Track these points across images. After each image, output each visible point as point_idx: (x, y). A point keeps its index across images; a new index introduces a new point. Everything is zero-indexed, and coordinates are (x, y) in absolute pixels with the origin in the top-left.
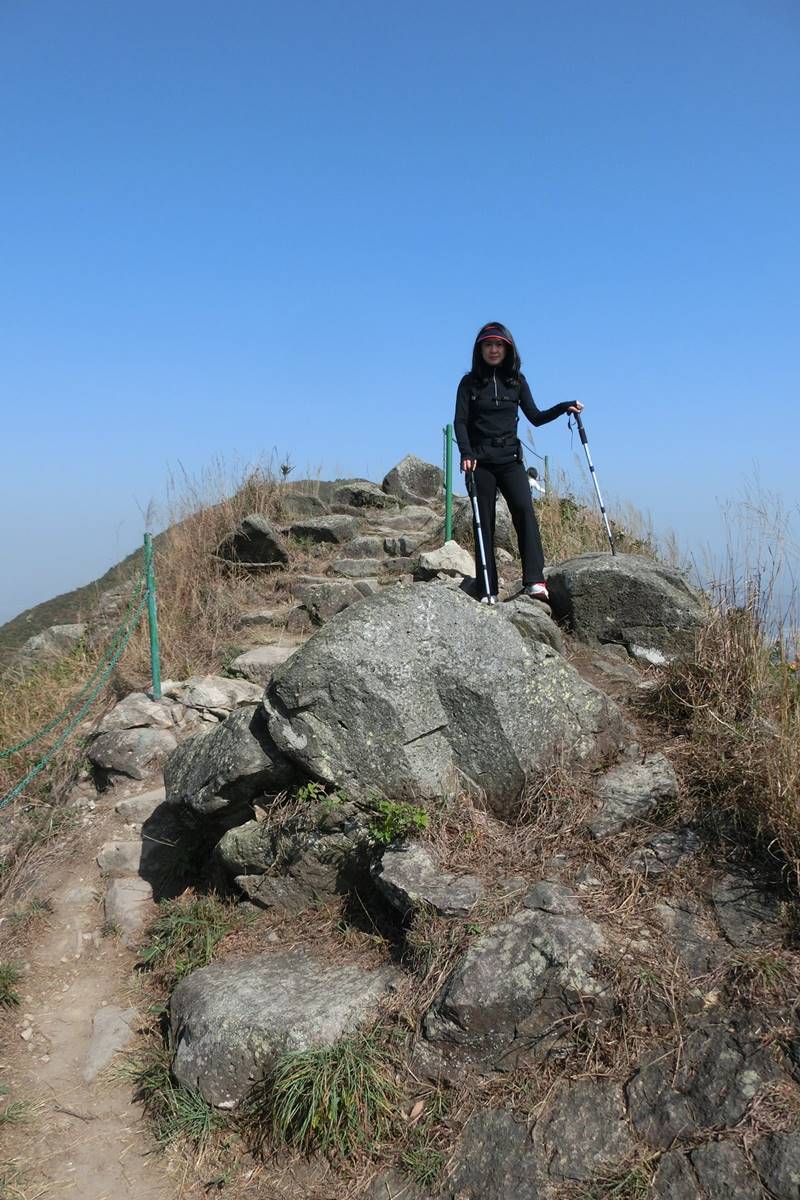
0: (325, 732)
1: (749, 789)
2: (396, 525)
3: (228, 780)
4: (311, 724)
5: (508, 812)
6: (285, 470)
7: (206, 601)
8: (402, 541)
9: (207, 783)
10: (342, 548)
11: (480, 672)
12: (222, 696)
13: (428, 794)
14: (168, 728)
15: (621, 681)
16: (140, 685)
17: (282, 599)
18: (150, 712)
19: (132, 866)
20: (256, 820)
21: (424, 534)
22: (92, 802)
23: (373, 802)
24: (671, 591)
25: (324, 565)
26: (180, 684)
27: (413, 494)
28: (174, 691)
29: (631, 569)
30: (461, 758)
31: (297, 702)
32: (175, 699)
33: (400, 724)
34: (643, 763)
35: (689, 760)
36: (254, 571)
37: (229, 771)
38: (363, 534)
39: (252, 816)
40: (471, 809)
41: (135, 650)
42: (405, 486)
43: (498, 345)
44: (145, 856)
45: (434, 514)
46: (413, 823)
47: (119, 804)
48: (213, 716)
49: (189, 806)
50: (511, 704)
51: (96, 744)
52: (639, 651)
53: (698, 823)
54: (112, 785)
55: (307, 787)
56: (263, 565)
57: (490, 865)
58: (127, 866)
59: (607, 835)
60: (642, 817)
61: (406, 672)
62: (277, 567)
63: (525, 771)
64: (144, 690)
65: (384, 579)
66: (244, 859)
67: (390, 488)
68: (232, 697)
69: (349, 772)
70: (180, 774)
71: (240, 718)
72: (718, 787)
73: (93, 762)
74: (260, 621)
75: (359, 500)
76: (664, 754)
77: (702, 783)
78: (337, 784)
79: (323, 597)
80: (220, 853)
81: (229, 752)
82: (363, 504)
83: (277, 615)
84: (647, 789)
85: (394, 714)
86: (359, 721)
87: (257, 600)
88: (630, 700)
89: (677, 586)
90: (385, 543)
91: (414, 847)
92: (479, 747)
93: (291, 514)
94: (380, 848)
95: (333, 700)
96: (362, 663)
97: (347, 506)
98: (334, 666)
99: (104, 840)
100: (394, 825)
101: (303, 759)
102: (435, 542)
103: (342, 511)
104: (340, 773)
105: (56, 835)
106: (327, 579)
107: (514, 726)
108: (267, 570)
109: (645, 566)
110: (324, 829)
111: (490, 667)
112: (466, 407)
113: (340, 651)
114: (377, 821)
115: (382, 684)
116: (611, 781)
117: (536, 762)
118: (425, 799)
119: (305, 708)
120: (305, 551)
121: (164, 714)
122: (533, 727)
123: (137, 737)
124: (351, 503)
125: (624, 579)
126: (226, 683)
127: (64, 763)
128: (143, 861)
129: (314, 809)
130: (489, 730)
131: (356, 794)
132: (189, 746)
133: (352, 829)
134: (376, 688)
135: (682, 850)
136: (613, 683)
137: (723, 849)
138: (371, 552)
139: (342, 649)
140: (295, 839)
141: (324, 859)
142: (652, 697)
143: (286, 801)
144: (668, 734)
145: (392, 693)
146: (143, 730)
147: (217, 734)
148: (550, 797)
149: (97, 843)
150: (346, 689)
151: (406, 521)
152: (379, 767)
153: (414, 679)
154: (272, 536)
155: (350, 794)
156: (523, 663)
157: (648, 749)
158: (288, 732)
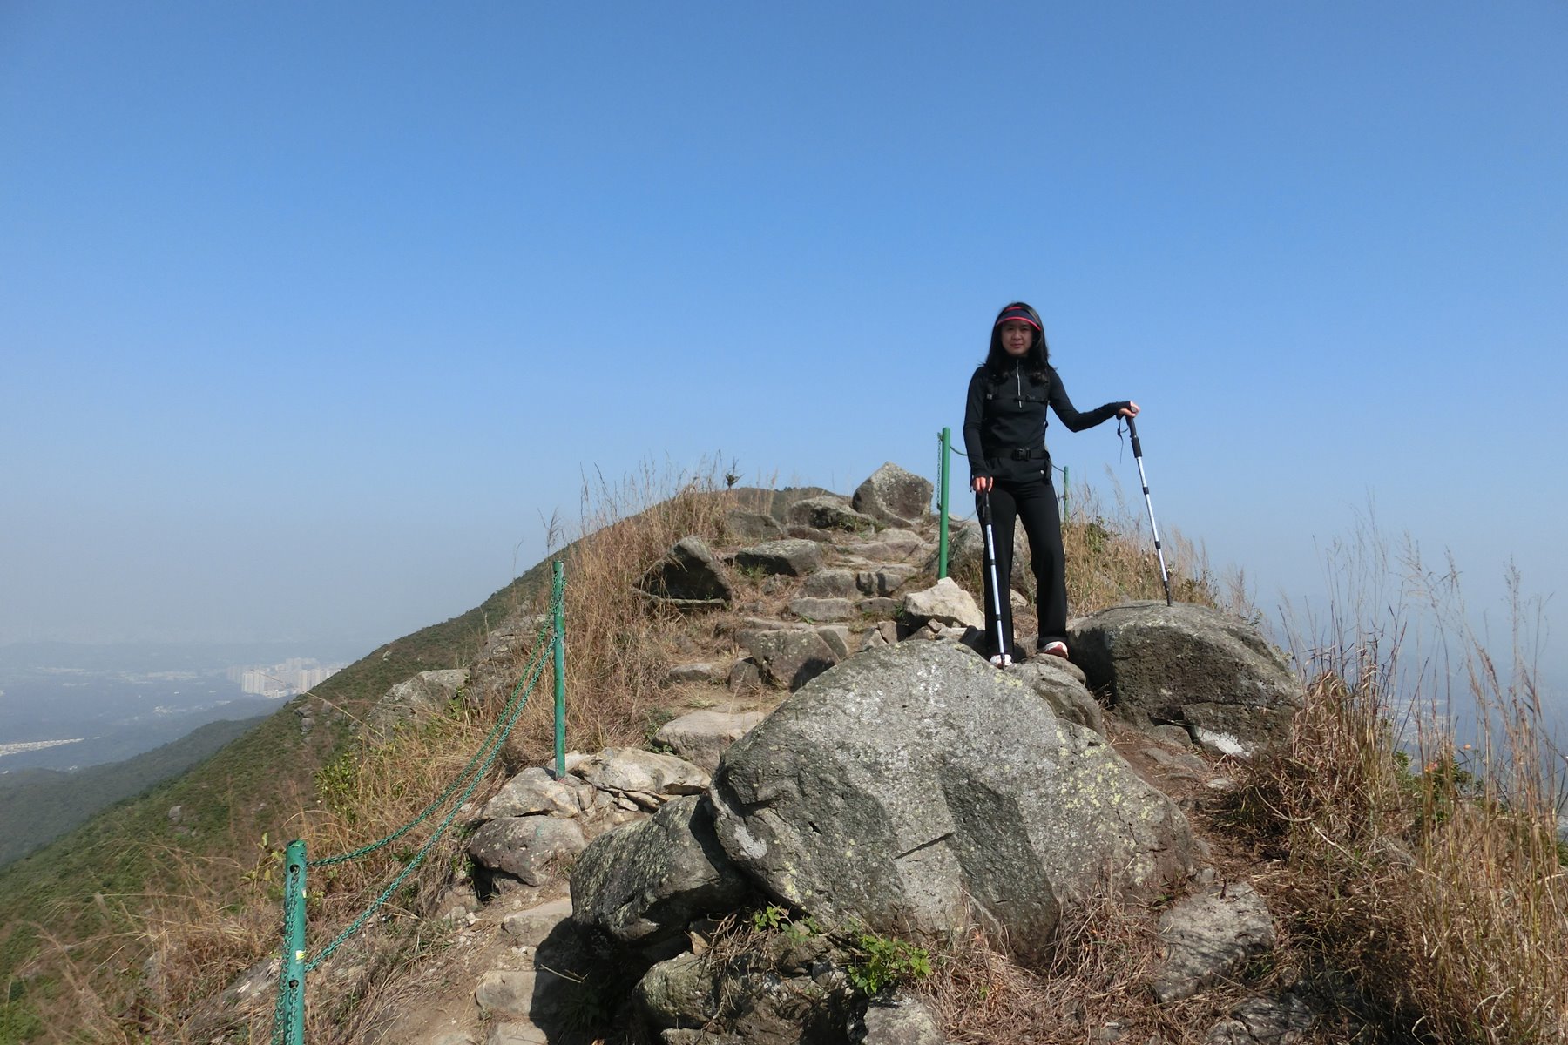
0: (791, 836)
1: (1379, 944)
2: (872, 555)
3: (659, 897)
4: (773, 825)
5: (1036, 958)
6: (731, 480)
7: (625, 648)
8: (881, 576)
9: (631, 899)
10: (802, 583)
11: (1000, 763)
12: (645, 776)
13: (927, 928)
14: (573, 817)
15: (1183, 778)
16: (537, 757)
17: (724, 648)
18: (550, 795)
19: (522, 1006)
20: (692, 952)
21: (909, 567)
22: (471, 915)
23: (853, 936)
24: (1249, 657)
25: (778, 604)
26: (588, 757)
27: (892, 514)
28: (582, 767)
29: (1194, 626)
30: (972, 878)
31: (756, 795)
32: (582, 778)
33: (891, 830)
34: (1223, 896)
35: (1288, 894)
36: (687, 610)
37: (661, 884)
38: (830, 566)
39: (687, 946)
40: (986, 951)
41: (533, 709)
42: (880, 502)
43: (1023, 330)
44: (540, 993)
45: (920, 541)
46: (909, 968)
47: (506, 919)
48: (631, 803)
49: (605, 929)
50: (1041, 808)
51: (478, 835)
52: (1206, 736)
53: (1305, 986)
54: (498, 892)
55: (765, 911)
56: (699, 602)
57: (1013, 1033)
58: (515, 1005)
59: (1177, 997)
60: (1225, 974)
61: (901, 761)
62: (717, 605)
63: (1060, 900)
64: (542, 763)
65: (858, 626)
66: (675, 1005)
67: (863, 504)
68: (658, 777)
69: (821, 892)
70: (593, 884)
71: (676, 813)
72: (1333, 937)
73: (474, 859)
74: (695, 676)
75: (823, 520)
76: (1252, 884)
77: (1309, 930)
78: (804, 908)
79: (778, 649)
80: (642, 996)
81: (662, 859)
82: (827, 525)
83: (717, 670)
84: (1231, 934)
85: (884, 815)
86: (837, 823)
87: (690, 648)
88: (1198, 806)
89: (1256, 649)
90: (858, 578)
91: (909, 1001)
92: (998, 866)
93: (737, 538)
94: (861, 1001)
95: (803, 793)
96: (843, 746)
97: (806, 527)
98: (804, 748)
99: (486, 968)
100: (880, 967)
101: (759, 873)
102: (926, 578)
103: (801, 534)
104: (809, 893)
105: (422, 958)
106: (782, 623)
107: (1045, 838)
108: (704, 610)
109: (1213, 622)
110: (785, 970)
111: (1013, 757)
112: (980, 408)
113: (815, 729)
114: (859, 962)
115: (869, 775)
116: (1179, 919)
117: (1075, 889)
118: (924, 934)
119: (766, 803)
120: (754, 585)
121: (567, 798)
122: (1071, 840)
123: (533, 828)
124: (813, 524)
125: (1185, 638)
126: (649, 759)
127: (436, 859)
128: (535, 999)
129: (772, 941)
130: (1011, 842)
131: (830, 923)
132: (607, 847)
133: (823, 971)
134: (861, 780)
135: (1285, 1025)
136: (1172, 779)
137: (1345, 1027)
138: (839, 589)
139: (816, 726)
140: (745, 982)
141: (784, 1012)
142: (1229, 801)
143: (734, 927)
144: (1255, 855)
145: (881, 787)
146: (540, 818)
147: (645, 832)
148: (1095, 939)
149: (475, 972)
150: (822, 780)
151: (885, 550)
152: (862, 888)
153: (911, 769)
154: (713, 566)
155: (821, 922)
156: (1057, 753)
157: (1229, 877)
158: (742, 835)
